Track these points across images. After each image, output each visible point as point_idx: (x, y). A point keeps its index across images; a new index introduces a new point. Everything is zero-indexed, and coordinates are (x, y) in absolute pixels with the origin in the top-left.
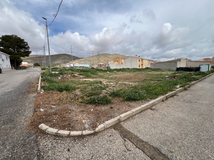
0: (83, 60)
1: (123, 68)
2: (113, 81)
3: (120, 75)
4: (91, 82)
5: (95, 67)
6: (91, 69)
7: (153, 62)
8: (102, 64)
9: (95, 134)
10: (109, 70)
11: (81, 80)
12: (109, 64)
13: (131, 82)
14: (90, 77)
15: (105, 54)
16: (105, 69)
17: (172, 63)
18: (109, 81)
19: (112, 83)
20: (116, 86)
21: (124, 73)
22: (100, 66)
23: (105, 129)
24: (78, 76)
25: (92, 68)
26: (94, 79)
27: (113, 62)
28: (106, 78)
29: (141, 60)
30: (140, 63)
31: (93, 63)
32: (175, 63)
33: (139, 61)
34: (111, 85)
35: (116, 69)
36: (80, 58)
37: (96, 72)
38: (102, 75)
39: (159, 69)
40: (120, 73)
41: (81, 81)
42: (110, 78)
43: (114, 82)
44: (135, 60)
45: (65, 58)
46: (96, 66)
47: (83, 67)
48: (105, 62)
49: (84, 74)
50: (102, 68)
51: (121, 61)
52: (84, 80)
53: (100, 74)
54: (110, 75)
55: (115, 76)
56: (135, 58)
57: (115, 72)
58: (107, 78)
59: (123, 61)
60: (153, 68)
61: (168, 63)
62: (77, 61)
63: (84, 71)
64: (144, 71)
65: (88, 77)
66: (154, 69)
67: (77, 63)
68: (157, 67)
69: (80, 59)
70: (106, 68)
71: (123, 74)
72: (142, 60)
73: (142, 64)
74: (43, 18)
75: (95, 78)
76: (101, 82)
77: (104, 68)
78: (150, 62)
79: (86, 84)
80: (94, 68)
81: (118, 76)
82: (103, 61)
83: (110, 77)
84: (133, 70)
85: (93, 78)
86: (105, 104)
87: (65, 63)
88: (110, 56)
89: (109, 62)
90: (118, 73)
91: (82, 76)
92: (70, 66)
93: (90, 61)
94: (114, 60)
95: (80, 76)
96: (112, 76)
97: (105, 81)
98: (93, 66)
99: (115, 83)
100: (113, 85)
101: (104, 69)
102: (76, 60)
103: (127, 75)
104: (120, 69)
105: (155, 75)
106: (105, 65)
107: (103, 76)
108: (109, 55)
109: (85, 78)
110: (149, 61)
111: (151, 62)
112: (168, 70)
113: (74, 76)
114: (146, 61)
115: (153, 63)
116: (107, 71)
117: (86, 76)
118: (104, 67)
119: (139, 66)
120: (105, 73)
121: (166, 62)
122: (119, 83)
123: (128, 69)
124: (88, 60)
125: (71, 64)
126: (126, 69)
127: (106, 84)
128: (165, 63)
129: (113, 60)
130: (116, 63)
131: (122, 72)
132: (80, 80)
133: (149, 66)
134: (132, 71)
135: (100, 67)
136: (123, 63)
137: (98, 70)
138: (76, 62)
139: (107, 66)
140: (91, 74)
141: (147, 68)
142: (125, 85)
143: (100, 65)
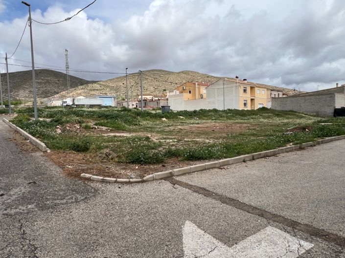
0: (96, 86)
1: (201, 110)
2: (173, 137)
3: (192, 125)
4: (128, 139)
5: (131, 107)
6: (121, 111)
7: (281, 94)
8: (149, 97)
9: (143, 182)
10: (167, 113)
11: (105, 135)
12: (167, 100)
13: (211, 138)
14: (124, 130)
15: (156, 70)
16: (158, 111)
17: (324, 97)
18: (165, 137)
19: (171, 141)
20: (177, 144)
21: (204, 121)
22: (143, 105)
23: (154, 179)
24: (96, 127)
25: (125, 109)
26: (134, 134)
27: (178, 92)
28: (158, 132)
29: (248, 89)
30: (248, 96)
31: (124, 97)
32: (331, 97)
33: (245, 91)
34: (168, 143)
35: (185, 111)
36: (88, 82)
37: (135, 118)
38: (150, 126)
39: (292, 111)
40: (192, 121)
41: (106, 138)
42: (167, 132)
43: (174, 139)
44: (234, 88)
45: (48, 82)
46: (134, 103)
47: (100, 106)
48: (157, 93)
49: (107, 122)
50: (149, 109)
51: (199, 91)
52: (112, 134)
53: (145, 122)
54: (169, 126)
55: (180, 127)
56: (235, 85)
57: (182, 119)
58: (162, 132)
59: (203, 91)
60: (278, 109)
61: (313, 97)
62: (80, 90)
63: (107, 117)
64: (254, 116)
65: (118, 129)
66: (279, 111)
67: (80, 94)
68: (288, 108)
69: (90, 85)
70: (160, 109)
71: (198, 124)
72: (252, 88)
73: (252, 100)
74: (22, 2)
75: (135, 131)
76: (148, 138)
77: (154, 109)
78: (274, 93)
79: (118, 141)
80: (130, 110)
81: (186, 127)
82: (152, 88)
83: (167, 129)
84: (227, 113)
85: (130, 131)
86: (154, 163)
87: (46, 94)
88: (172, 78)
89: (168, 94)
90: (188, 121)
91: (104, 128)
92: (64, 102)
93: (117, 90)
94: (181, 89)
95: (101, 127)
96: (172, 128)
97: (156, 138)
98: (125, 104)
99: (176, 140)
100: (171, 144)
101: (154, 112)
102: (77, 86)
103: (208, 125)
104: (195, 112)
105: (272, 126)
106: (158, 101)
107: (151, 128)
108: (169, 73)
109: (111, 131)
110: (269, 92)
111: (276, 93)
112: (314, 114)
113: (87, 128)
114: (263, 92)
115: (281, 96)
116: (163, 117)
117: (113, 127)
118: (155, 107)
119: (245, 104)
120: (158, 122)
121: (310, 95)
122: (185, 139)
123: (215, 111)
124: (112, 88)
125: (65, 97)
126: (210, 111)
127: (157, 141)
128: (307, 98)
129: (177, 89)
130: (186, 95)
131: (200, 118)
132: (103, 135)
133: (269, 105)
134: (224, 117)
135: (144, 107)
136: (205, 96)
137: (139, 114)
138: (79, 92)
139: (162, 104)
140: (124, 124)
141: (263, 109)
142: (196, 143)
143: (145, 100)
